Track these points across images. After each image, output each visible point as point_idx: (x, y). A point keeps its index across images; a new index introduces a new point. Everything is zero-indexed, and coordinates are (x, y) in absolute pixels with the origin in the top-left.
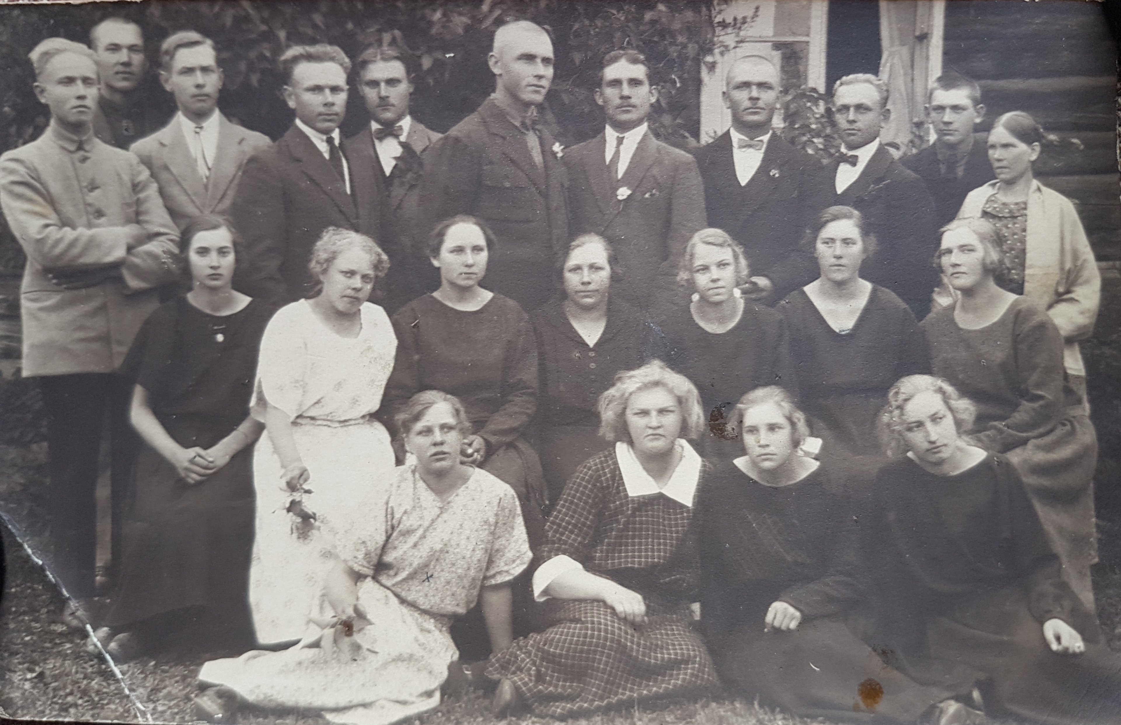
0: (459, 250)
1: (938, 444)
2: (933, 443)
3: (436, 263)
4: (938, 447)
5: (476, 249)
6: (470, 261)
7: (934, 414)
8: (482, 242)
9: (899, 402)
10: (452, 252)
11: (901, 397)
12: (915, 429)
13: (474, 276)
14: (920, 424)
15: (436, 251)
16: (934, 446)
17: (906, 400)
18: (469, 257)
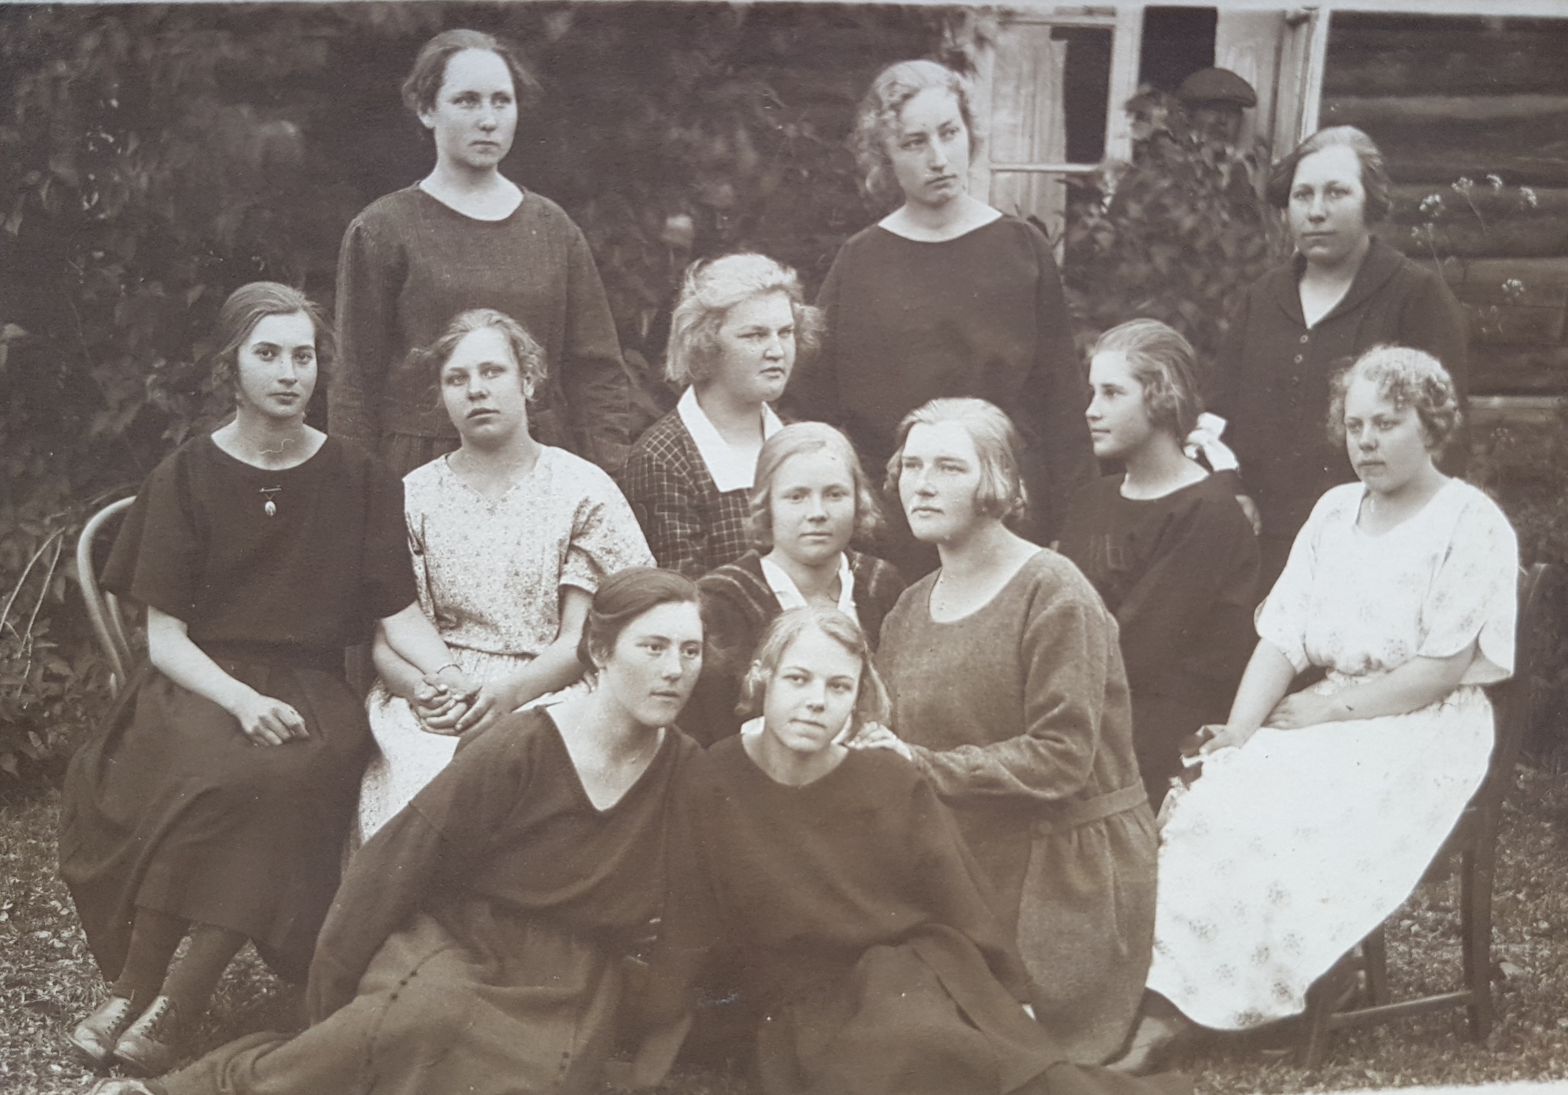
0: (471, 98)
1: (946, 172)
2: (938, 169)
3: (426, 120)
4: (946, 177)
5: (499, 98)
6: (490, 122)
7: (944, 125)
8: (508, 87)
9: (896, 98)
10: (457, 101)
11: (900, 91)
12: (913, 146)
13: (494, 149)
14: (921, 139)
15: (429, 99)
16: (939, 175)
17: (907, 97)
18: (487, 113)
